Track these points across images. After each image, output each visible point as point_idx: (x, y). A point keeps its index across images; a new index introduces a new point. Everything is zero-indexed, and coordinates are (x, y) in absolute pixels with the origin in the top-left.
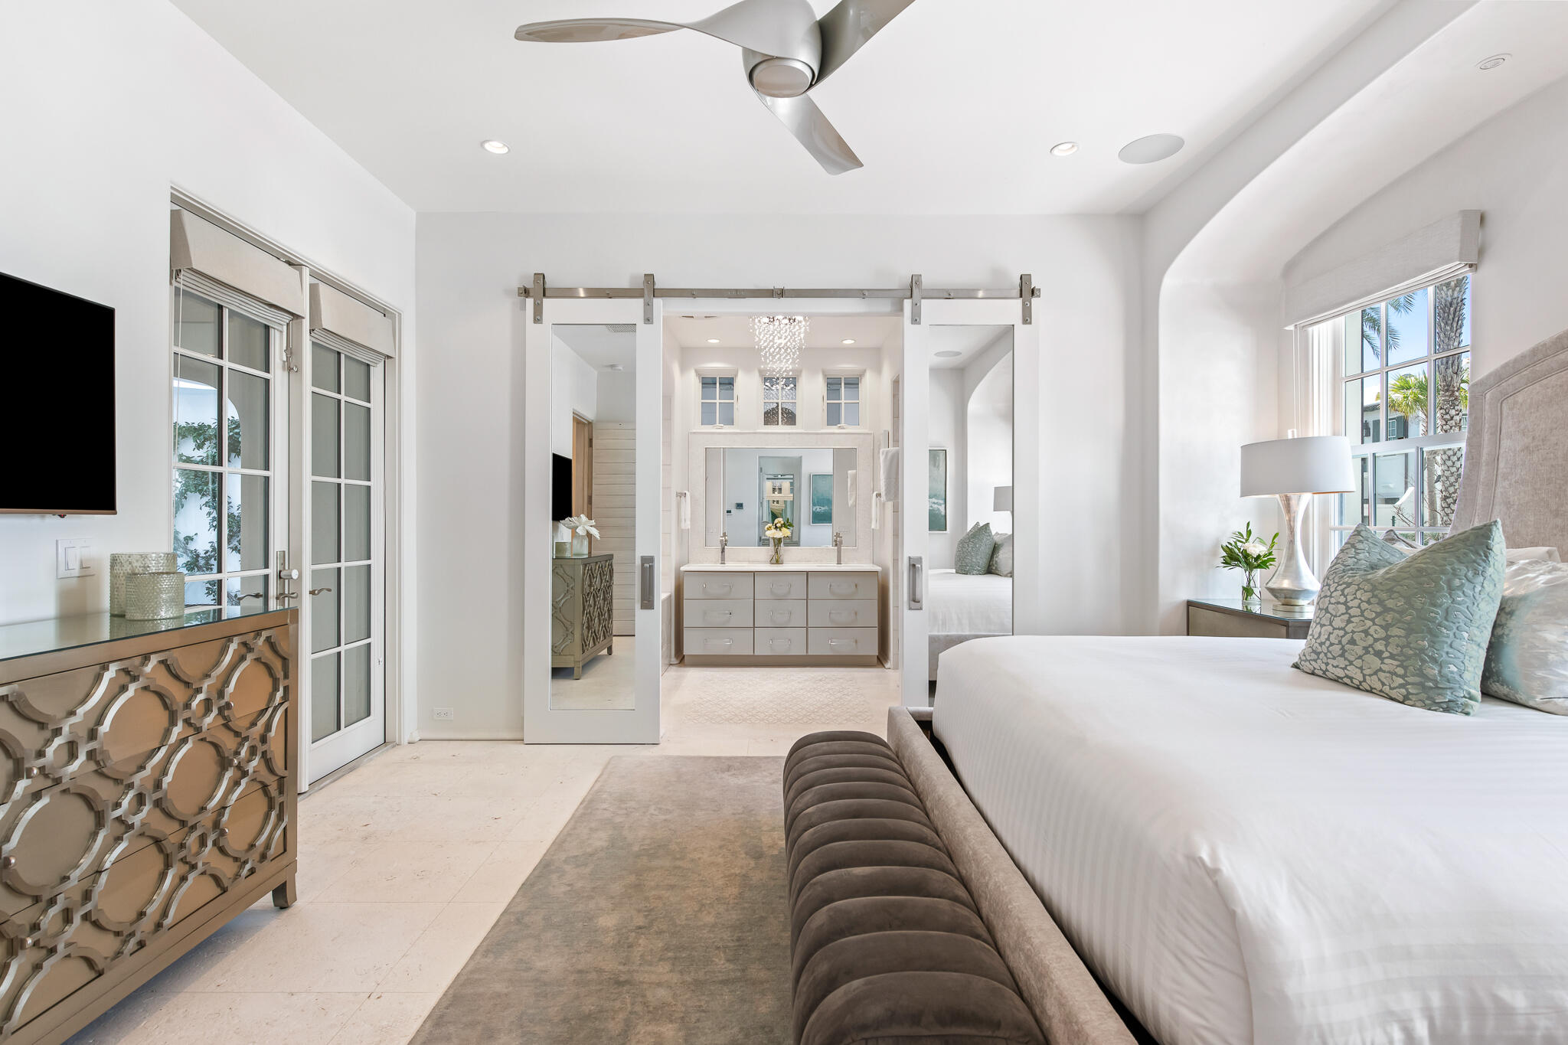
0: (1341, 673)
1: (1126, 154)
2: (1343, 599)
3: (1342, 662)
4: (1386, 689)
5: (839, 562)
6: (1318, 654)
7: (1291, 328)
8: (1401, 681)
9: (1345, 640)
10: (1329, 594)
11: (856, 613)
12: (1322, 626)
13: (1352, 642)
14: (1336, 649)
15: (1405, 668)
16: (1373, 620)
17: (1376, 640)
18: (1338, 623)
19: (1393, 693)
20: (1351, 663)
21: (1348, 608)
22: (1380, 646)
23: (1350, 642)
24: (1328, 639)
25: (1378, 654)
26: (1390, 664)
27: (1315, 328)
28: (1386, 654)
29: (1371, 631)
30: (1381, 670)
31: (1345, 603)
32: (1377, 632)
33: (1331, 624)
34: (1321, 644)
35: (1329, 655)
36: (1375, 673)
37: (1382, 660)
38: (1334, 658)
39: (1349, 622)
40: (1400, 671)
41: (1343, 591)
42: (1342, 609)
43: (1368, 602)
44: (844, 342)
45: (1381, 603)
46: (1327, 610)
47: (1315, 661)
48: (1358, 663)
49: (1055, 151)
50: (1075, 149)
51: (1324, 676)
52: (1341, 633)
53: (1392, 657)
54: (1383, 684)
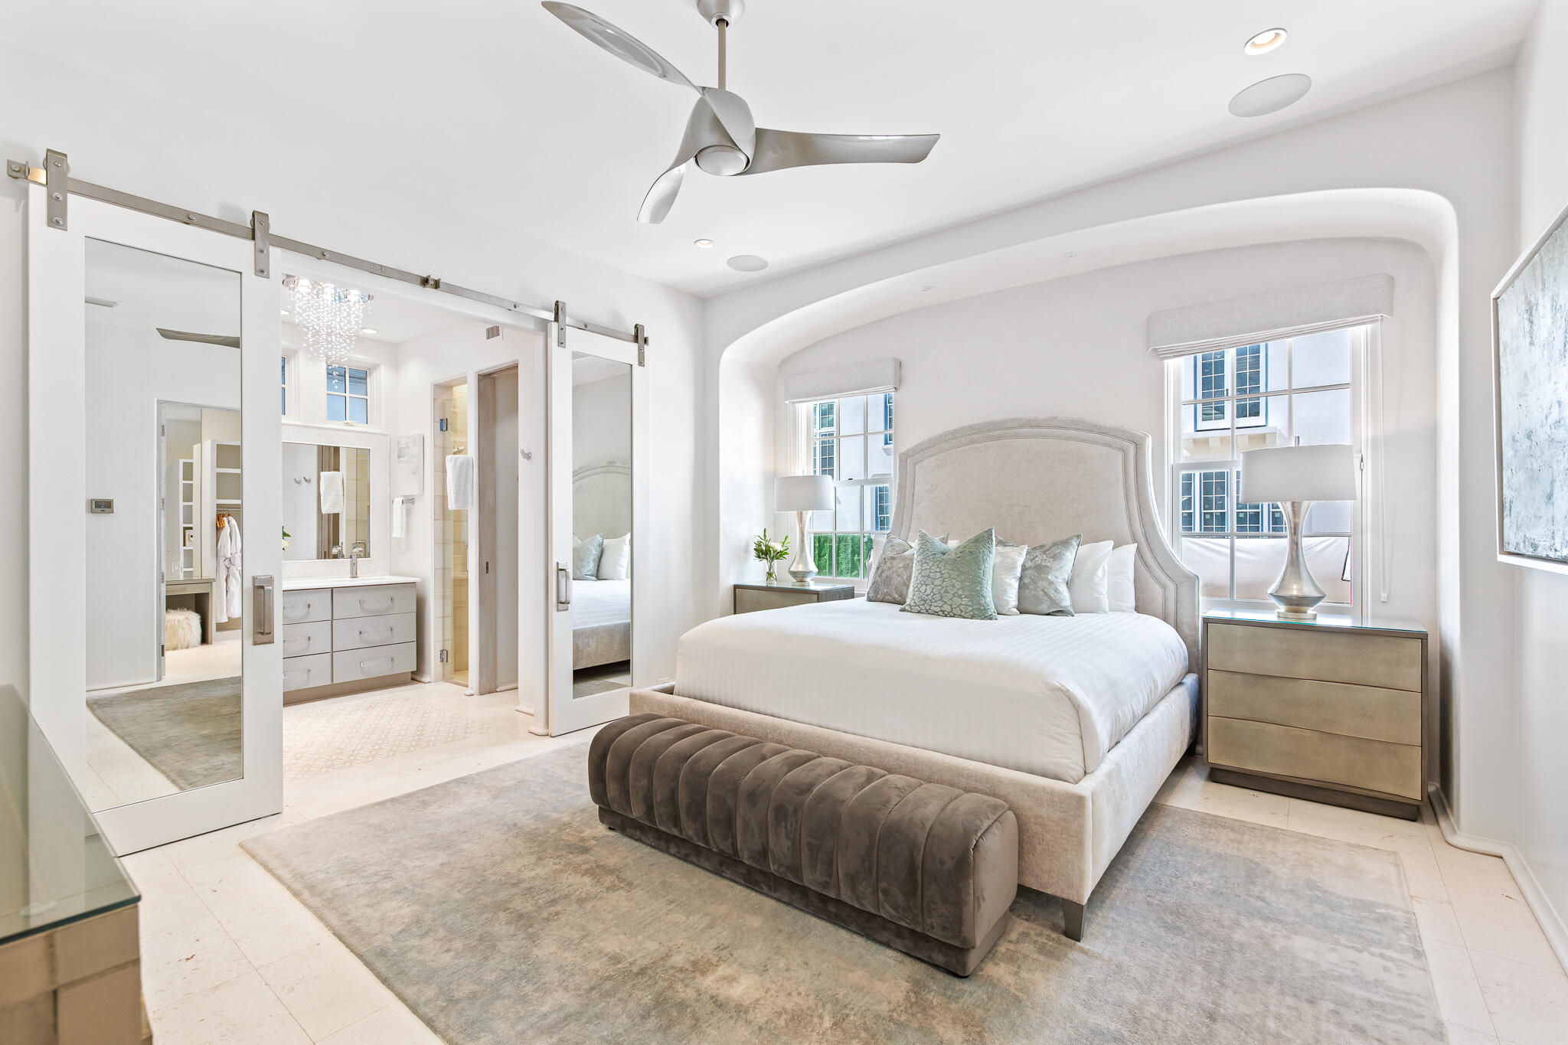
0: (937, 609)
1: (731, 262)
2: (938, 570)
3: (940, 603)
4: (963, 614)
5: (354, 575)
6: (925, 601)
7: (787, 402)
8: (971, 608)
9: (942, 591)
10: (928, 567)
11: (391, 629)
12: (926, 585)
13: (946, 592)
14: (937, 597)
15: (972, 601)
16: (955, 579)
17: (958, 589)
18: (937, 582)
19: (966, 615)
20: (946, 603)
21: (942, 574)
22: (960, 592)
23: (945, 592)
24: (932, 592)
25: (960, 596)
26: (965, 601)
27: (800, 404)
28: (963, 596)
29: (956, 585)
30: (961, 604)
31: (940, 572)
32: (958, 585)
33: (933, 583)
34: (927, 595)
35: (933, 601)
36: (958, 606)
37: (961, 599)
38: (936, 602)
39: (943, 581)
40: (970, 603)
41: (938, 565)
42: (938, 575)
43: (952, 570)
44: (364, 330)
45: (958, 569)
46: (929, 576)
47: (923, 605)
48: (949, 602)
49: (698, 243)
50: (712, 245)
51: (927, 612)
52: (940, 588)
53: (966, 597)
54: (962, 611)
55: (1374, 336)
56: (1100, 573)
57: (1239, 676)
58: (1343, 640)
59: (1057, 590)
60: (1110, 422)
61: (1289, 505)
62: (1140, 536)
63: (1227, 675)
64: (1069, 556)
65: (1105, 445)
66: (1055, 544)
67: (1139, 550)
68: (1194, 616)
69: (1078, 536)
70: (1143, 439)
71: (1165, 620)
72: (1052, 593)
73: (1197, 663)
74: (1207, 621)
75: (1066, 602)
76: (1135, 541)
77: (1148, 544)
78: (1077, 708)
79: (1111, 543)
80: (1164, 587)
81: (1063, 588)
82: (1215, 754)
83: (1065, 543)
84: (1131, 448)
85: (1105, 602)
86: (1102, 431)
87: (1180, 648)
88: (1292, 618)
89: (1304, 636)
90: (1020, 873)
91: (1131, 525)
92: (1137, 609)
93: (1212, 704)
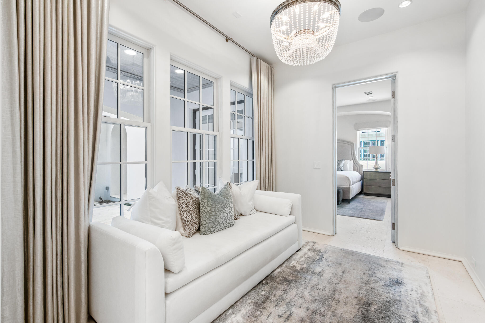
55: (388, 129)
56: (348, 165)
57: (368, 179)
58: (382, 173)
59: (341, 167)
60: (349, 141)
61: (376, 154)
62: (354, 159)
63: (367, 179)
64: (343, 162)
65: (348, 144)
66: (341, 160)
67: (353, 161)
68: (362, 170)
69: (344, 159)
70: (354, 143)
71: (357, 172)
72: (340, 168)
73: (362, 179)
74: (364, 172)
75: (343, 169)
76: (353, 160)
77: (355, 161)
78: (349, 179)
79: (349, 160)
80: (357, 167)
81: (342, 167)
82: (365, 191)
83: (342, 160)
84: (352, 145)
85: (348, 169)
86: (347, 142)
87: (360, 176)
88: (376, 171)
89: (378, 173)
90: (343, 197)
91: (352, 157)
92: (353, 170)
93: (365, 183)
